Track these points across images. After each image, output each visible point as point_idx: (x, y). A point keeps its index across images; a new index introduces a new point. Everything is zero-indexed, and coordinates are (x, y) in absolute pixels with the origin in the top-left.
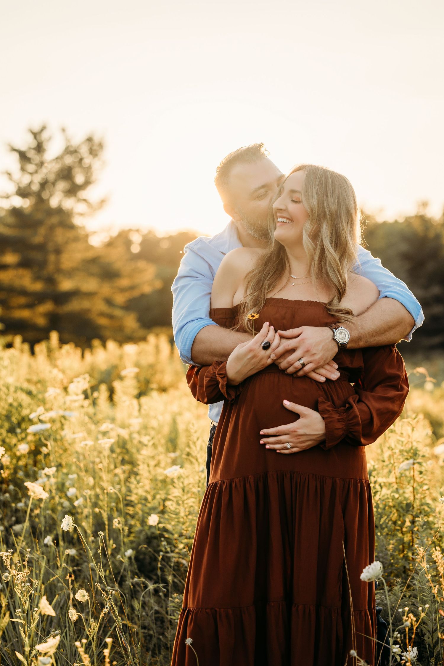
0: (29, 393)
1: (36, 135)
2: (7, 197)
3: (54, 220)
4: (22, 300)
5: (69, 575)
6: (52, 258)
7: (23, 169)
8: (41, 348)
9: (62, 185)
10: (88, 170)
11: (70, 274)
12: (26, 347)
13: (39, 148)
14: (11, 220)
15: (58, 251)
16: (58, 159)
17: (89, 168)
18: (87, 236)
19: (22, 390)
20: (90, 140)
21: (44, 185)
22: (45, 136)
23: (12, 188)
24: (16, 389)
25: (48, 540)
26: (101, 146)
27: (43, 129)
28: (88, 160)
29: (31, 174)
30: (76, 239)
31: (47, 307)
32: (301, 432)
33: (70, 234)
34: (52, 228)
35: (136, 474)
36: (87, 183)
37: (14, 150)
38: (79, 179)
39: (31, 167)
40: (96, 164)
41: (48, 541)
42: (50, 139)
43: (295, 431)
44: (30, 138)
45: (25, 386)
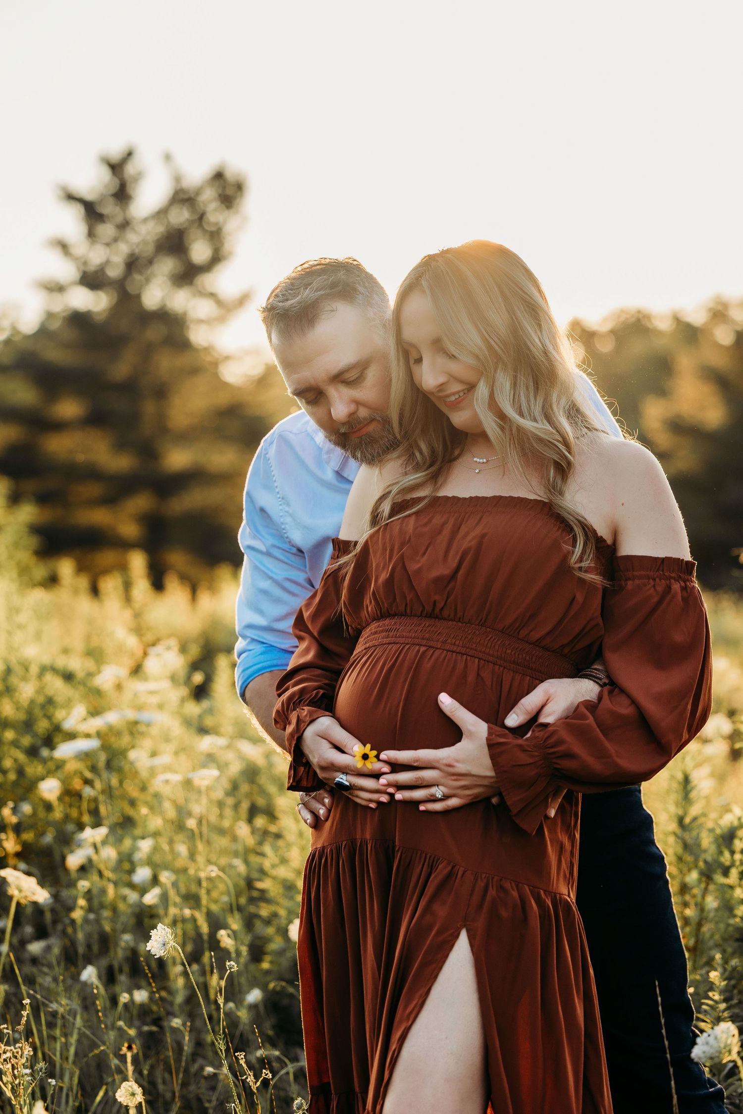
0: (68, 677)
1: (116, 167)
3: (154, 333)
4: (93, 490)
5: (126, 1045)
6: (149, 408)
7: (91, 234)
8: (111, 585)
9: (167, 266)
10: (216, 236)
11: (185, 437)
12: (83, 582)
13: (122, 194)
14: (70, 335)
15: (161, 393)
16: (161, 214)
17: (218, 232)
18: (216, 364)
19: (54, 670)
20: (219, 176)
21: (133, 264)
22: (130, 169)
23: (71, 272)
24: (44, 670)
25: (89, 974)
26: (239, 187)
27: (128, 156)
28: (215, 215)
29: (108, 245)
30: (195, 371)
31: (141, 503)
32: (461, 768)
33: (182, 361)
34: (148, 351)
35: (278, 836)
36: (216, 259)
37: (71, 197)
38: (200, 252)
39: (106, 230)
40: (231, 224)
41: (90, 976)
42: (138, 177)
43: (450, 766)
44: (105, 175)
45: (62, 662)
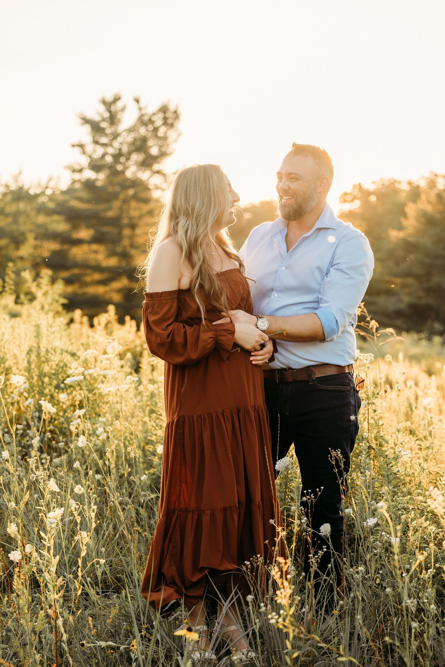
1: (108, 105)
2: (80, 171)
4: (97, 276)
6: (127, 232)
7: (95, 141)
9: (136, 157)
10: (163, 140)
12: (85, 319)
13: (113, 119)
15: (133, 226)
16: (131, 130)
17: (165, 138)
19: (67, 352)
20: (164, 109)
21: (117, 157)
22: (119, 105)
23: (84, 161)
24: (63, 351)
26: (176, 114)
27: (116, 99)
28: (163, 130)
29: (104, 146)
33: (146, 208)
34: (126, 201)
36: (163, 154)
37: (86, 121)
38: (154, 150)
39: (104, 139)
40: (172, 135)
42: (123, 109)
44: (102, 109)
45: (70, 349)
